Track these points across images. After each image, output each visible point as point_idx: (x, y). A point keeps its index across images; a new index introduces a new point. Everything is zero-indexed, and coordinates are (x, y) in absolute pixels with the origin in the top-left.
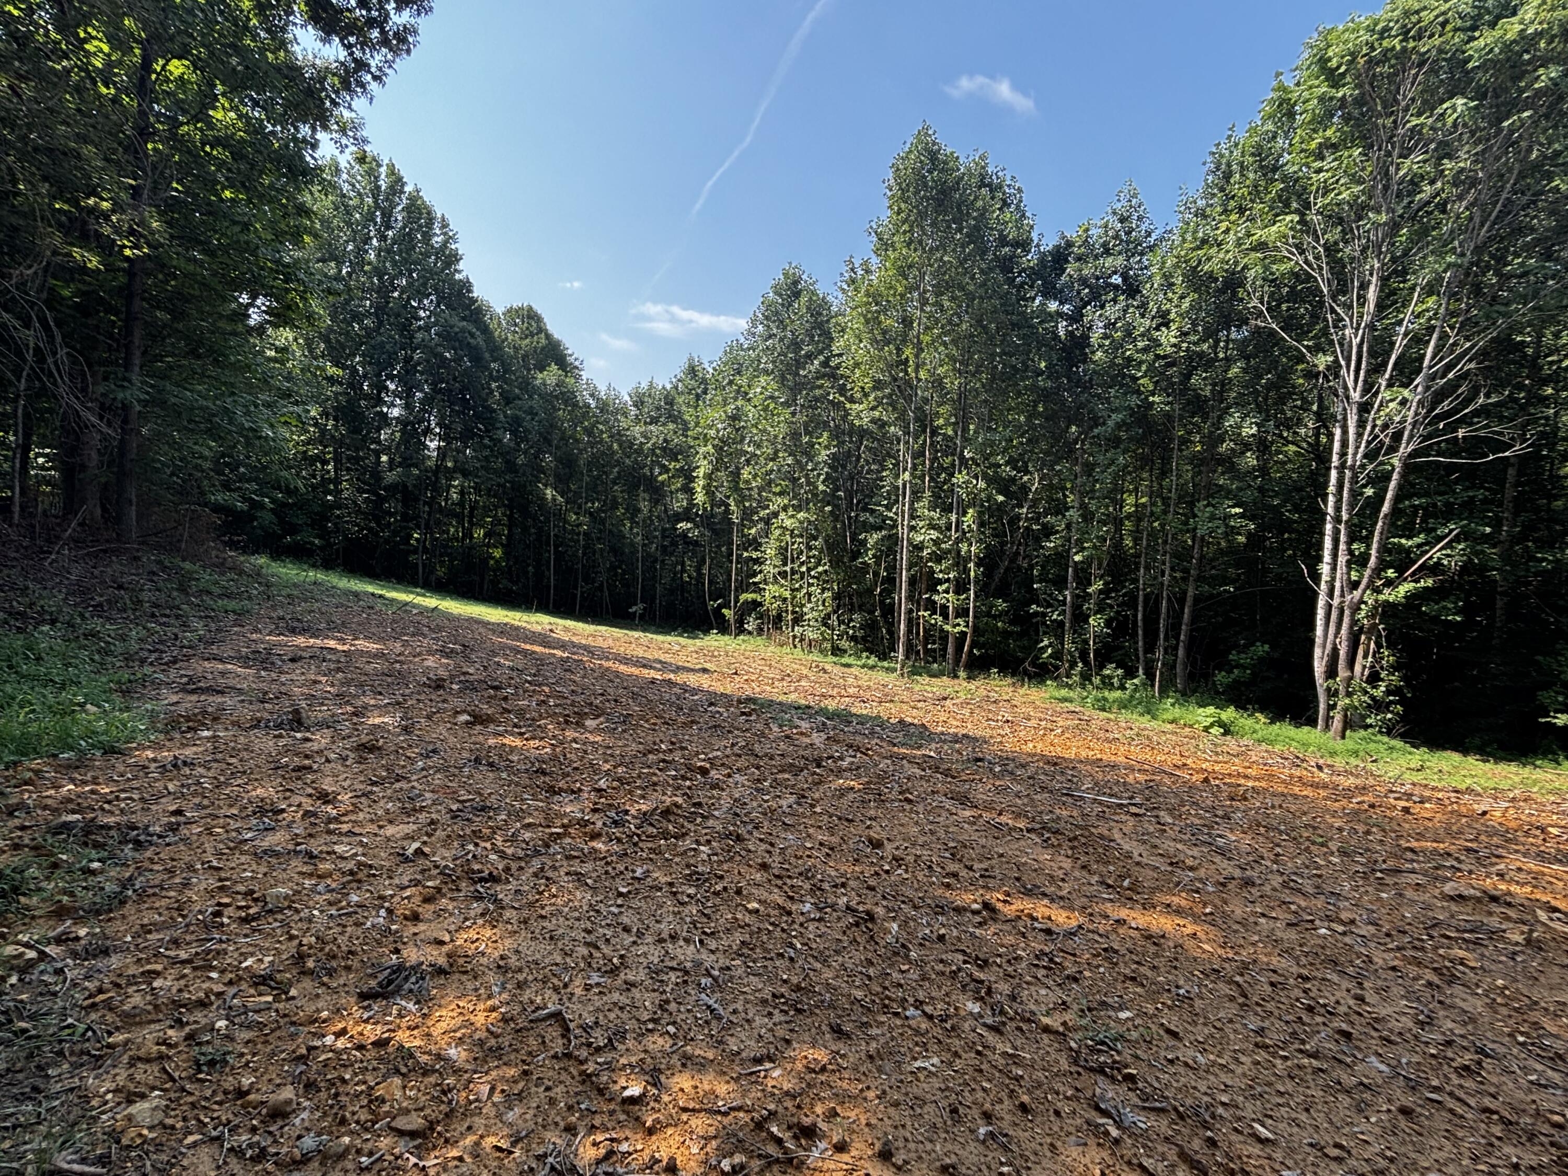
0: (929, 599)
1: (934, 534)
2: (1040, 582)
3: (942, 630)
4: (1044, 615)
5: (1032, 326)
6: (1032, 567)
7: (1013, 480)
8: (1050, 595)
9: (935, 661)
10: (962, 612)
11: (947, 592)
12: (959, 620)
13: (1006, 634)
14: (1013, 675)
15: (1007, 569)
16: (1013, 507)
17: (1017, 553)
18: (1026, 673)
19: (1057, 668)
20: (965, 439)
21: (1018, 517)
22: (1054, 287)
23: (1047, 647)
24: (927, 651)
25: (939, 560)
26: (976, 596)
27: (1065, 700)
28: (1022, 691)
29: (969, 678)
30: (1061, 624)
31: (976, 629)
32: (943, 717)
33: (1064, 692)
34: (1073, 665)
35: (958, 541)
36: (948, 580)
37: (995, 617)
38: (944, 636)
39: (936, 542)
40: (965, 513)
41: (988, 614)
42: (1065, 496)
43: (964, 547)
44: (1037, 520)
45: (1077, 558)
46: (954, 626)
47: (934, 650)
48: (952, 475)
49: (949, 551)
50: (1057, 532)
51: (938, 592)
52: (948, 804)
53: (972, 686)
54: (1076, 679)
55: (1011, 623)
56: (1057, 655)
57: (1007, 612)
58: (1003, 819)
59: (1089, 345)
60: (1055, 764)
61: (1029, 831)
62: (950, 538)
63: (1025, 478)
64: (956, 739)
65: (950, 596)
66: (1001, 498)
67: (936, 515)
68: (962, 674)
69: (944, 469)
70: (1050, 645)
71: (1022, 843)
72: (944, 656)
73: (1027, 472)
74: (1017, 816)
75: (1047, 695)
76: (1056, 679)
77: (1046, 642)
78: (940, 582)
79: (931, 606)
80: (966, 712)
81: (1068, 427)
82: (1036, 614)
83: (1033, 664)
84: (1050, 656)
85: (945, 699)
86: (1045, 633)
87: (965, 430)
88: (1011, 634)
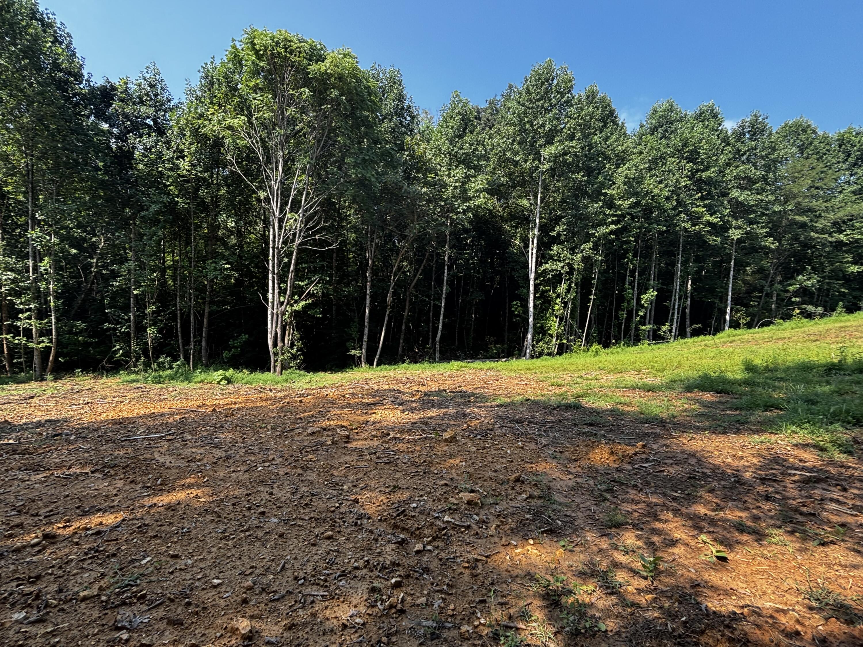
0: (11, 325)
1: (11, 275)
2: (110, 308)
3: (26, 347)
4: (115, 329)
5: (87, 135)
6: (103, 299)
7: (84, 240)
8: (119, 316)
9: (22, 371)
10: (45, 332)
11: (29, 318)
12: (43, 338)
13: (86, 345)
14: (94, 372)
15: (83, 300)
16: (86, 257)
17: (91, 290)
18: (103, 368)
19: (127, 362)
20: (36, 206)
21: (90, 265)
23: (119, 350)
24: (12, 365)
25: (18, 295)
26: (58, 320)
27: (134, 381)
28: (101, 381)
29: (56, 379)
30: (128, 333)
31: (59, 343)
32: (29, 411)
33: (133, 377)
34: (138, 359)
35: (36, 280)
36: (29, 310)
37: (76, 334)
38: (29, 352)
39: (14, 281)
40: (41, 260)
41: (70, 332)
42: (126, 253)
43: (43, 285)
44: (105, 266)
45: (135, 292)
46: (39, 343)
47: (21, 363)
48: (26, 230)
49: (28, 288)
50: (122, 275)
51: (20, 319)
53: (59, 384)
54: (141, 367)
55: (90, 336)
56: (127, 354)
57: (86, 330)
58: (72, 471)
60: (121, 423)
61: (93, 472)
62: (28, 278)
63: (94, 239)
64: (39, 424)
65: (33, 321)
66: (74, 251)
67: (12, 260)
68: (49, 377)
69: (18, 226)
70: (121, 348)
71: (87, 481)
72: (31, 366)
73: (95, 235)
74: (83, 465)
75: (121, 381)
76: (126, 369)
77: (118, 347)
78: (22, 311)
79: (14, 330)
80: (52, 403)
81: (124, 208)
82: (109, 329)
83: (109, 362)
84: (122, 355)
85: (32, 397)
86: (116, 341)
87: (35, 199)
88: (91, 344)
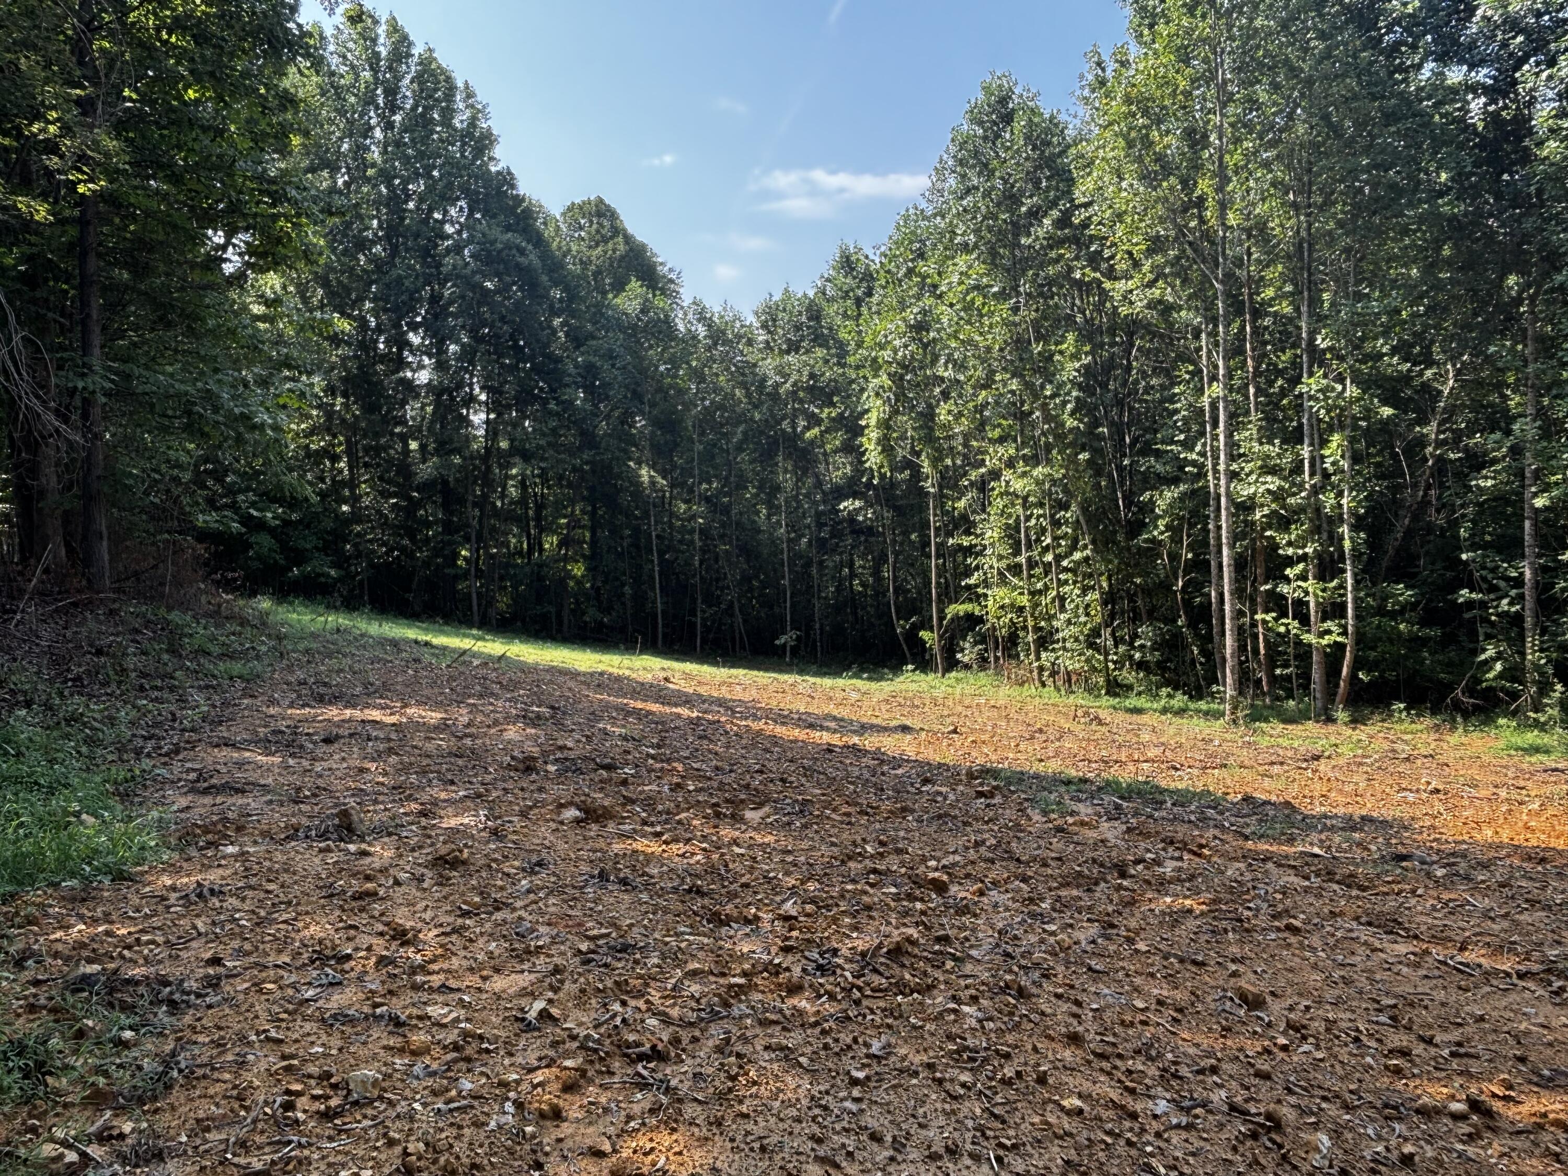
0: (1271, 593)
1: (1273, 482)
2: (1473, 547)
3: (1299, 643)
4: (1483, 605)
5: (1421, 114)
6: (1454, 524)
7: (1406, 379)
8: (1494, 570)
9: (1290, 696)
10: (1334, 610)
11: (1303, 577)
12: (1329, 624)
13: (1416, 643)
14: (1434, 713)
15: (1409, 533)
16: (1410, 426)
17: (1425, 503)
18: (1457, 707)
19: (1515, 696)
20: (1318, 320)
21: (1422, 442)
22: (1456, 42)
23: (1494, 660)
24: (1274, 680)
25: (1284, 524)
26: (1357, 582)
27: (1536, 750)
28: (1455, 738)
29: (1355, 721)
30: (1518, 619)
31: (1360, 639)
32: (1318, 788)
33: (1532, 737)
34: (1545, 688)
35: (1315, 490)
36: (1304, 558)
37: (1393, 615)
38: (1304, 653)
39: (1278, 496)
40: (1324, 443)
41: (1381, 611)
42: (1505, 398)
43: (1328, 500)
44: (1455, 443)
45: (1539, 502)
46: (1322, 635)
47: (1288, 678)
48: (1297, 380)
49: (1301, 509)
50: (1494, 461)
51: (1288, 580)
52: (1364, 934)
53: (1362, 733)
54: (1555, 712)
55: (1423, 623)
56: (1514, 673)
57: (1414, 606)
58: (1470, 956)
59: (1530, 132)
60: (1543, 861)
61: (1521, 976)
62: (1301, 487)
63: (1429, 373)
64: (1351, 825)
65: (1311, 584)
66: (1387, 411)
67: (1273, 450)
68: (1342, 715)
69: (1280, 373)
70: (1499, 656)
71: (1513, 997)
72: (1306, 687)
73: (1430, 363)
74: (1498, 950)
75: (1501, 744)
76: (1514, 714)
77: (1491, 652)
78: (1290, 562)
79: (1277, 603)
80: (1359, 779)
81: (1502, 277)
82: (1470, 604)
83: (1471, 691)
84: (1500, 676)
85: (1317, 758)
86: (1488, 637)
87: (1315, 301)
88: (1423, 642)
